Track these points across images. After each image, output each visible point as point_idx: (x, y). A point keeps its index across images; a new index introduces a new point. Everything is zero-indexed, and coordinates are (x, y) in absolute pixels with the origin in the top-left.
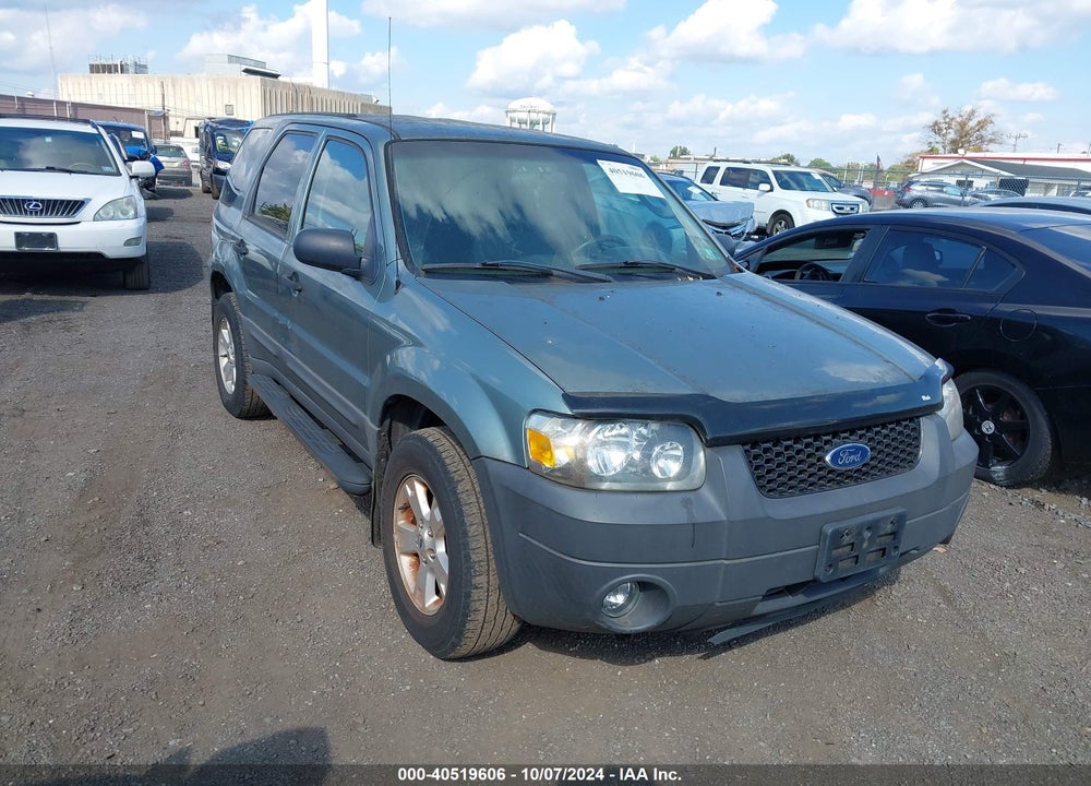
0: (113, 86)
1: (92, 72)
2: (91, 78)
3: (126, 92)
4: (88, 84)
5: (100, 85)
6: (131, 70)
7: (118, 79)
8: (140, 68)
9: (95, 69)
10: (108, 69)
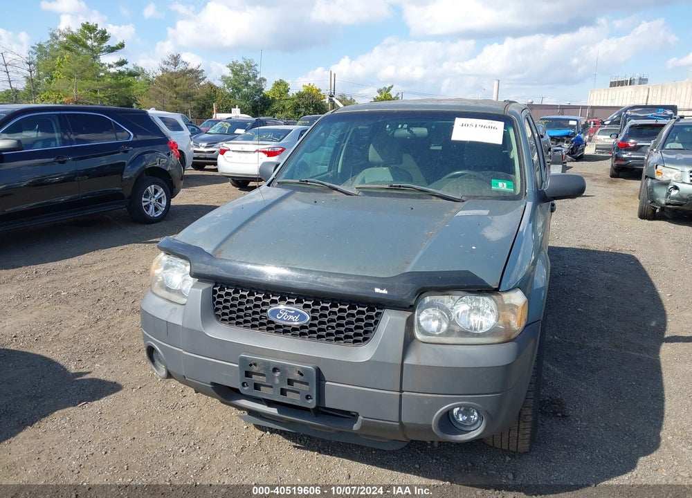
0: (621, 94)
1: (611, 86)
2: (609, 90)
3: (629, 96)
4: (606, 93)
5: (614, 94)
6: (637, 82)
7: (627, 89)
8: (643, 81)
9: (613, 84)
10: (621, 83)
